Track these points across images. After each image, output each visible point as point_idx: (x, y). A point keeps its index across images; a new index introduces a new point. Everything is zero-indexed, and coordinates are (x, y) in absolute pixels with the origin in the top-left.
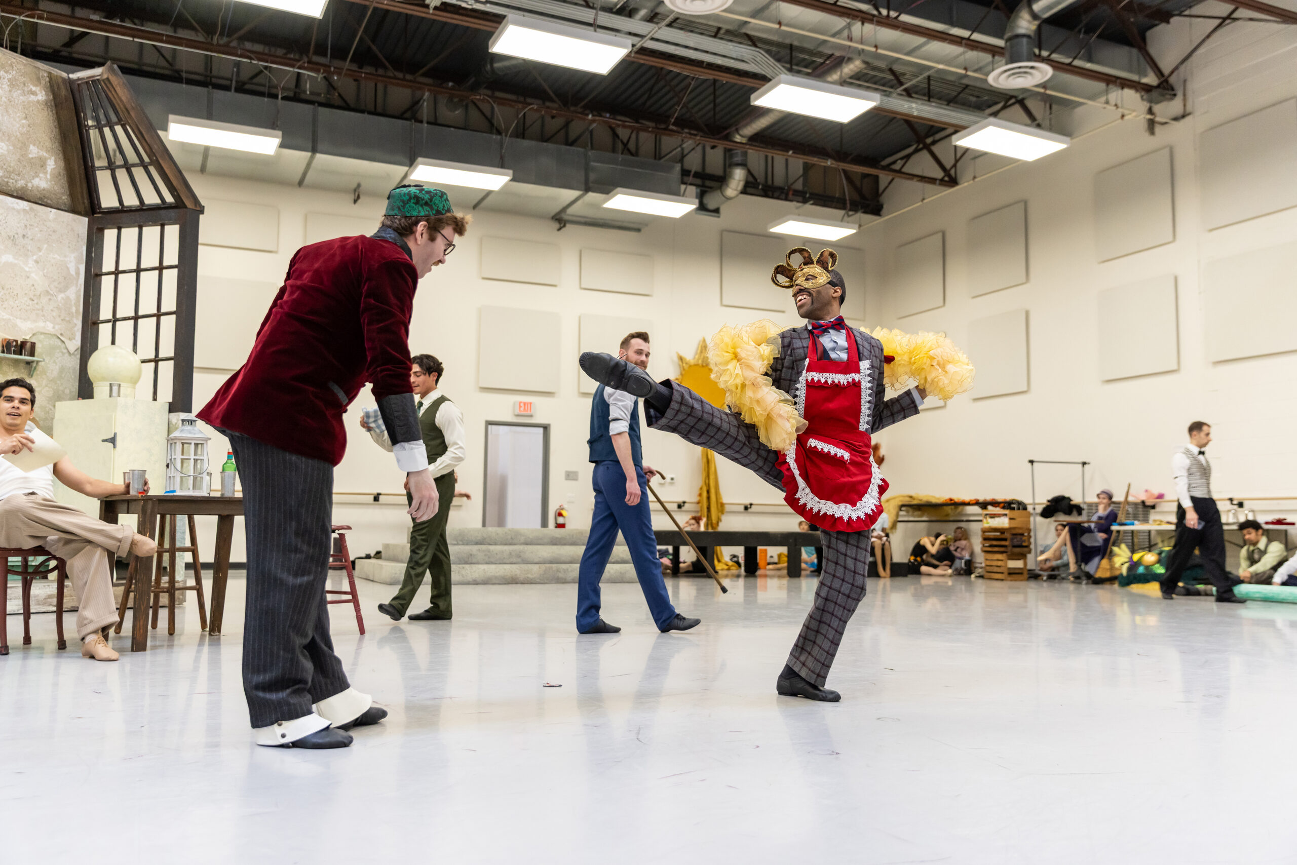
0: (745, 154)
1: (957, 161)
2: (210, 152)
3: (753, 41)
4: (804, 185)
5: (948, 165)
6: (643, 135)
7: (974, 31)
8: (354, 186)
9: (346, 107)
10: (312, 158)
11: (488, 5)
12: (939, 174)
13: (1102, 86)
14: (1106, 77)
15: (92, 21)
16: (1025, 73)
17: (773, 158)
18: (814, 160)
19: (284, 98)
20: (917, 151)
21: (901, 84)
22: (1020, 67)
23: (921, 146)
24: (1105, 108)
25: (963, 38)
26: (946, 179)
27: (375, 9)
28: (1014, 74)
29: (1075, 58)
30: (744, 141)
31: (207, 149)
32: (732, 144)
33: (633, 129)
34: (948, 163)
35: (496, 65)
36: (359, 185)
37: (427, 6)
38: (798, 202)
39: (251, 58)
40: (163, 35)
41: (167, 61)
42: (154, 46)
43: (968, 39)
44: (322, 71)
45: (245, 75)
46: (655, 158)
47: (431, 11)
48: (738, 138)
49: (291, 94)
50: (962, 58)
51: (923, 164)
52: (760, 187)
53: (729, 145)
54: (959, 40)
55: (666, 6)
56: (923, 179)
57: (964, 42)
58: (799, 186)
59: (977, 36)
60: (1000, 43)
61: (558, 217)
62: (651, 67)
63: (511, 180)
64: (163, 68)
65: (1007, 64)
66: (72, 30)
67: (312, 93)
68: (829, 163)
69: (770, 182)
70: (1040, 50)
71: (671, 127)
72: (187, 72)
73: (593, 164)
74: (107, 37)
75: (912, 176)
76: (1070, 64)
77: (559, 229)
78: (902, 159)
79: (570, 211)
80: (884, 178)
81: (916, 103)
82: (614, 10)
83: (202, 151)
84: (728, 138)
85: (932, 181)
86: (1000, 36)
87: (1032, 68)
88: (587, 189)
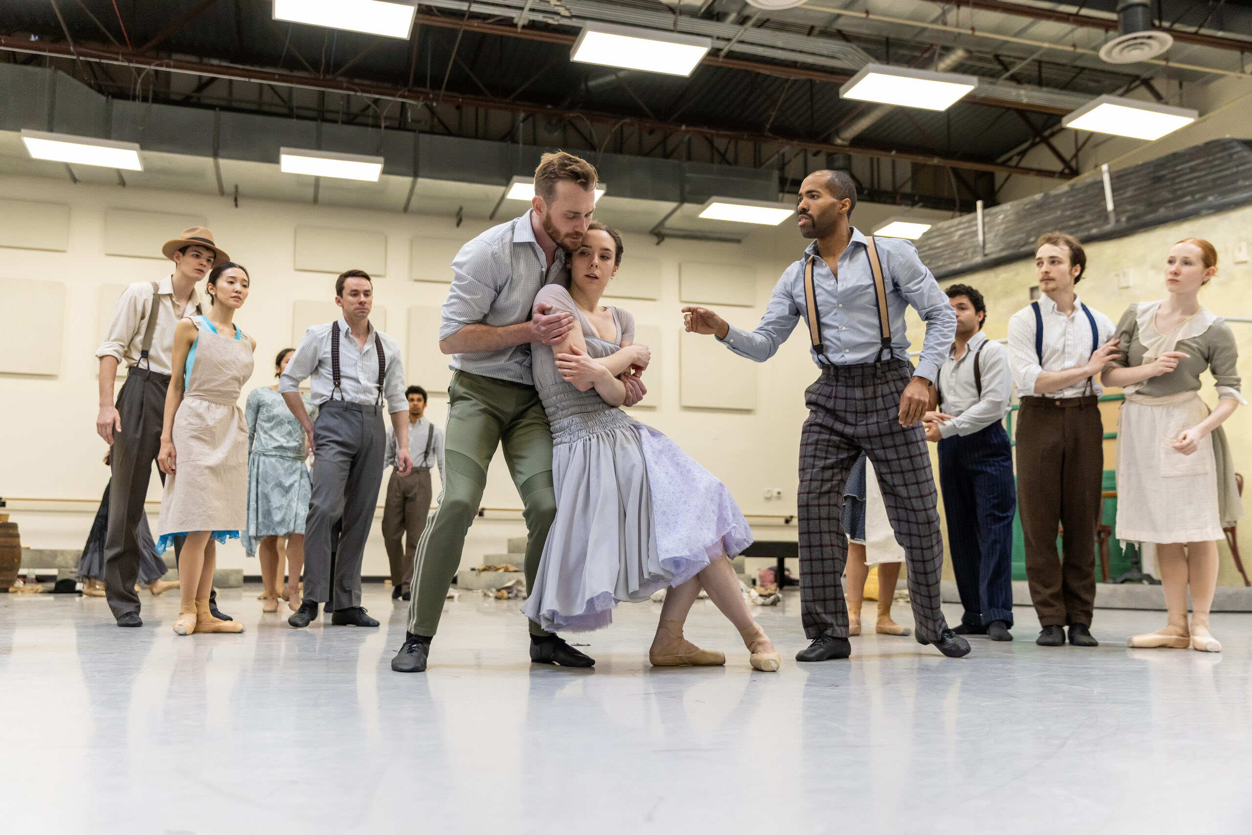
0: (849, 158)
1: (1078, 150)
2: (321, 183)
3: (842, 36)
4: (913, 187)
5: (1068, 156)
6: (742, 144)
7: (1082, 6)
8: (457, 209)
9: (449, 133)
10: (414, 184)
11: (574, 20)
12: (1058, 166)
13: (1235, 54)
14: (1239, 44)
15: (212, 65)
16: (1142, 44)
17: (878, 160)
18: (920, 159)
19: (386, 127)
20: (1033, 145)
21: (1007, 69)
22: (1135, 38)
23: (1038, 139)
24: (1240, 78)
25: (1070, 15)
26: (1067, 171)
27: (465, 32)
28: (1128, 46)
29: (1201, 27)
30: (846, 143)
31: (317, 179)
32: (832, 147)
33: (731, 138)
34: (1068, 154)
35: (592, 83)
36: (461, 209)
37: (515, 26)
38: (907, 205)
39: (356, 91)
40: (274, 74)
41: (283, 100)
42: (270, 85)
43: (1077, 15)
44: (422, 98)
45: (355, 108)
46: (755, 166)
47: (519, 30)
48: (839, 141)
49: (396, 124)
50: (1070, 36)
51: (1042, 158)
52: (866, 192)
53: (830, 149)
54: (1066, 16)
55: (753, 7)
56: (1040, 173)
57: (1071, 18)
58: (908, 189)
59: (1085, 12)
60: (1113, 16)
61: (656, 231)
62: (739, 71)
63: (606, 194)
64: (278, 105)
65: (1120, 36)
66: (200, 77)
67: (413, 120)
68: (936, 161)
69: (876, 186)
70: (1160, 20)
71: (767, 133)
72: (298, 108)
73: (687, 175)
74: (231, 81)
75: (1028, 171)
76: (1196, 33)
77: (658, 243)
78: (1018, 154)
79: (669, 223)
80: (1000, 175)
81: (1025, 89)
82: (699, 15)
83: (313, 181)
84: (828, 140)
85: (1050, 174)
86: (1112, 10)
87: (1150, 37)
88: (683, 200)
